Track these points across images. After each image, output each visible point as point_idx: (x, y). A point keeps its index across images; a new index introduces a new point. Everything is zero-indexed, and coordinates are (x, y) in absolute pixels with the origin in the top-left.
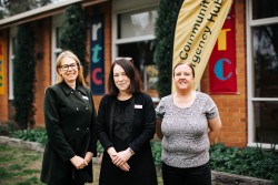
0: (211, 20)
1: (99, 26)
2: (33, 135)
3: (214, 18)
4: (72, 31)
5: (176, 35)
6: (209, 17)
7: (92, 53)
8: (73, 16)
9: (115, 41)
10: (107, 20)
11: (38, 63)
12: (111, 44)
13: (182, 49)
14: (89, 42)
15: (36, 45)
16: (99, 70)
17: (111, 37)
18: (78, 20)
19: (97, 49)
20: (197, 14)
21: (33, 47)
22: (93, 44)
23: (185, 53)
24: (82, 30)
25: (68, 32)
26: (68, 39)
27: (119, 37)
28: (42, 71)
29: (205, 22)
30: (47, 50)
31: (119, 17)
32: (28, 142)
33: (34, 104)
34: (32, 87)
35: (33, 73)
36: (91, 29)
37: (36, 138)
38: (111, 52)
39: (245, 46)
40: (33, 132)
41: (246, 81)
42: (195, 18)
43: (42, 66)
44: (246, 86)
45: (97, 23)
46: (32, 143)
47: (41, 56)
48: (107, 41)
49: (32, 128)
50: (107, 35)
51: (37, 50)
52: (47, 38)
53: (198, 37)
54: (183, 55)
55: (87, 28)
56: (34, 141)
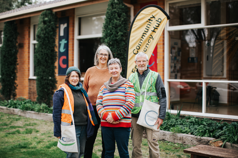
0: (154, 31)
1: (66, 25)
2: (15, 104)
3: (156, 30)
4: (45, 29)
5: (131, 39)
6: (153, 29)
7: (60, 45)
8: (46, 19)
9: (77, 37)
10: (71, 21)
11: (20, 50)
12: (73, 39)
13: (135, 48)
14: (57, 37)
15: (18, 38)
16: (65, 57)
17: (73, 34)
18: (50, 21)
19: (63, 42)
20: (145, 27)
21: (16, 39)
22: (61, 38)
23: (136, 50)
24: (53, 28)
25: (42, 30)
26: (42, 35)
27: (80, 34)
28: (22, 57)
29: (150, 32)
30: (26, 42)
31: (80, 19)
32: (12, 109)
33: (16, 82)
34: (15, 68)
35: (16, 58)
36: (59, 28)
37: (17, 106)
38: (73, 44)
39: (164, 44)
40: (15, 101)
41: (163, 68)
42: (143, 29)
43: (22, 53)
44: (163, 71)
45: (64, 24)
46: (15, 109)
47: (21, 46)
48: (70, 37)
49: (14, 99)
50: (71, 33)
51: (18, 41)
52: (27, 33)
53: (145, 41)
54: (135, 52)
55: (57, 27)
56: (16, 108)
